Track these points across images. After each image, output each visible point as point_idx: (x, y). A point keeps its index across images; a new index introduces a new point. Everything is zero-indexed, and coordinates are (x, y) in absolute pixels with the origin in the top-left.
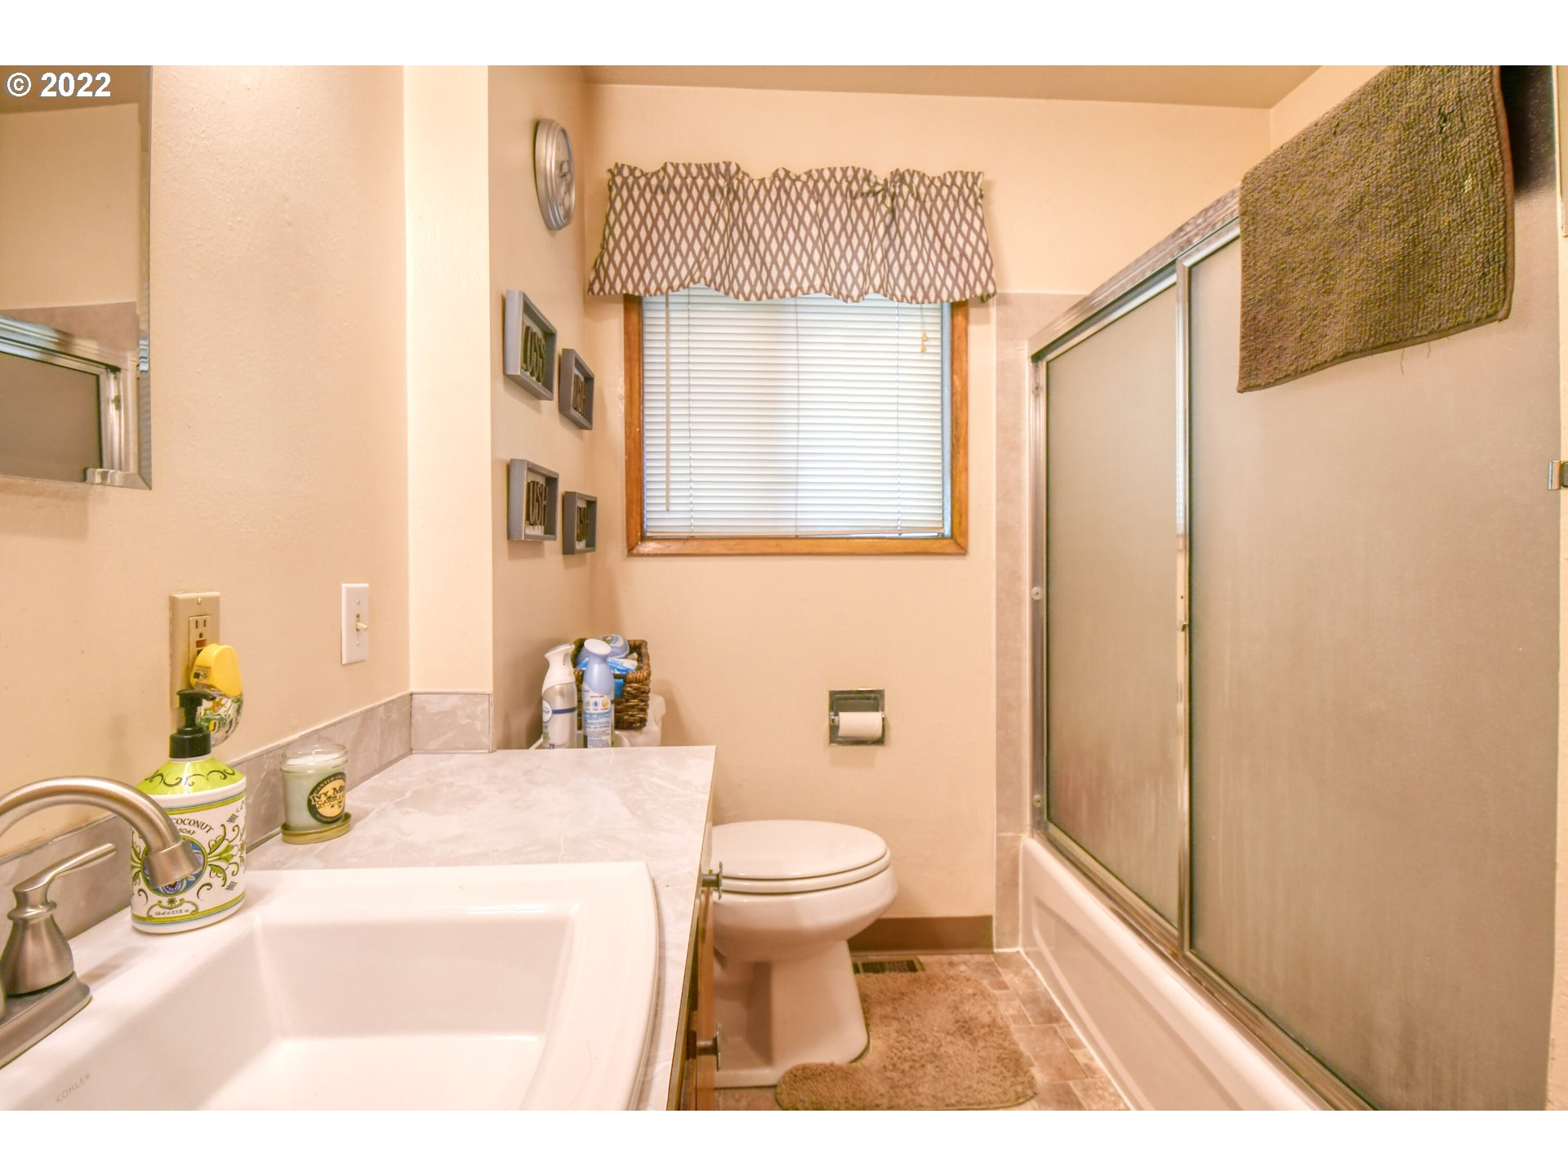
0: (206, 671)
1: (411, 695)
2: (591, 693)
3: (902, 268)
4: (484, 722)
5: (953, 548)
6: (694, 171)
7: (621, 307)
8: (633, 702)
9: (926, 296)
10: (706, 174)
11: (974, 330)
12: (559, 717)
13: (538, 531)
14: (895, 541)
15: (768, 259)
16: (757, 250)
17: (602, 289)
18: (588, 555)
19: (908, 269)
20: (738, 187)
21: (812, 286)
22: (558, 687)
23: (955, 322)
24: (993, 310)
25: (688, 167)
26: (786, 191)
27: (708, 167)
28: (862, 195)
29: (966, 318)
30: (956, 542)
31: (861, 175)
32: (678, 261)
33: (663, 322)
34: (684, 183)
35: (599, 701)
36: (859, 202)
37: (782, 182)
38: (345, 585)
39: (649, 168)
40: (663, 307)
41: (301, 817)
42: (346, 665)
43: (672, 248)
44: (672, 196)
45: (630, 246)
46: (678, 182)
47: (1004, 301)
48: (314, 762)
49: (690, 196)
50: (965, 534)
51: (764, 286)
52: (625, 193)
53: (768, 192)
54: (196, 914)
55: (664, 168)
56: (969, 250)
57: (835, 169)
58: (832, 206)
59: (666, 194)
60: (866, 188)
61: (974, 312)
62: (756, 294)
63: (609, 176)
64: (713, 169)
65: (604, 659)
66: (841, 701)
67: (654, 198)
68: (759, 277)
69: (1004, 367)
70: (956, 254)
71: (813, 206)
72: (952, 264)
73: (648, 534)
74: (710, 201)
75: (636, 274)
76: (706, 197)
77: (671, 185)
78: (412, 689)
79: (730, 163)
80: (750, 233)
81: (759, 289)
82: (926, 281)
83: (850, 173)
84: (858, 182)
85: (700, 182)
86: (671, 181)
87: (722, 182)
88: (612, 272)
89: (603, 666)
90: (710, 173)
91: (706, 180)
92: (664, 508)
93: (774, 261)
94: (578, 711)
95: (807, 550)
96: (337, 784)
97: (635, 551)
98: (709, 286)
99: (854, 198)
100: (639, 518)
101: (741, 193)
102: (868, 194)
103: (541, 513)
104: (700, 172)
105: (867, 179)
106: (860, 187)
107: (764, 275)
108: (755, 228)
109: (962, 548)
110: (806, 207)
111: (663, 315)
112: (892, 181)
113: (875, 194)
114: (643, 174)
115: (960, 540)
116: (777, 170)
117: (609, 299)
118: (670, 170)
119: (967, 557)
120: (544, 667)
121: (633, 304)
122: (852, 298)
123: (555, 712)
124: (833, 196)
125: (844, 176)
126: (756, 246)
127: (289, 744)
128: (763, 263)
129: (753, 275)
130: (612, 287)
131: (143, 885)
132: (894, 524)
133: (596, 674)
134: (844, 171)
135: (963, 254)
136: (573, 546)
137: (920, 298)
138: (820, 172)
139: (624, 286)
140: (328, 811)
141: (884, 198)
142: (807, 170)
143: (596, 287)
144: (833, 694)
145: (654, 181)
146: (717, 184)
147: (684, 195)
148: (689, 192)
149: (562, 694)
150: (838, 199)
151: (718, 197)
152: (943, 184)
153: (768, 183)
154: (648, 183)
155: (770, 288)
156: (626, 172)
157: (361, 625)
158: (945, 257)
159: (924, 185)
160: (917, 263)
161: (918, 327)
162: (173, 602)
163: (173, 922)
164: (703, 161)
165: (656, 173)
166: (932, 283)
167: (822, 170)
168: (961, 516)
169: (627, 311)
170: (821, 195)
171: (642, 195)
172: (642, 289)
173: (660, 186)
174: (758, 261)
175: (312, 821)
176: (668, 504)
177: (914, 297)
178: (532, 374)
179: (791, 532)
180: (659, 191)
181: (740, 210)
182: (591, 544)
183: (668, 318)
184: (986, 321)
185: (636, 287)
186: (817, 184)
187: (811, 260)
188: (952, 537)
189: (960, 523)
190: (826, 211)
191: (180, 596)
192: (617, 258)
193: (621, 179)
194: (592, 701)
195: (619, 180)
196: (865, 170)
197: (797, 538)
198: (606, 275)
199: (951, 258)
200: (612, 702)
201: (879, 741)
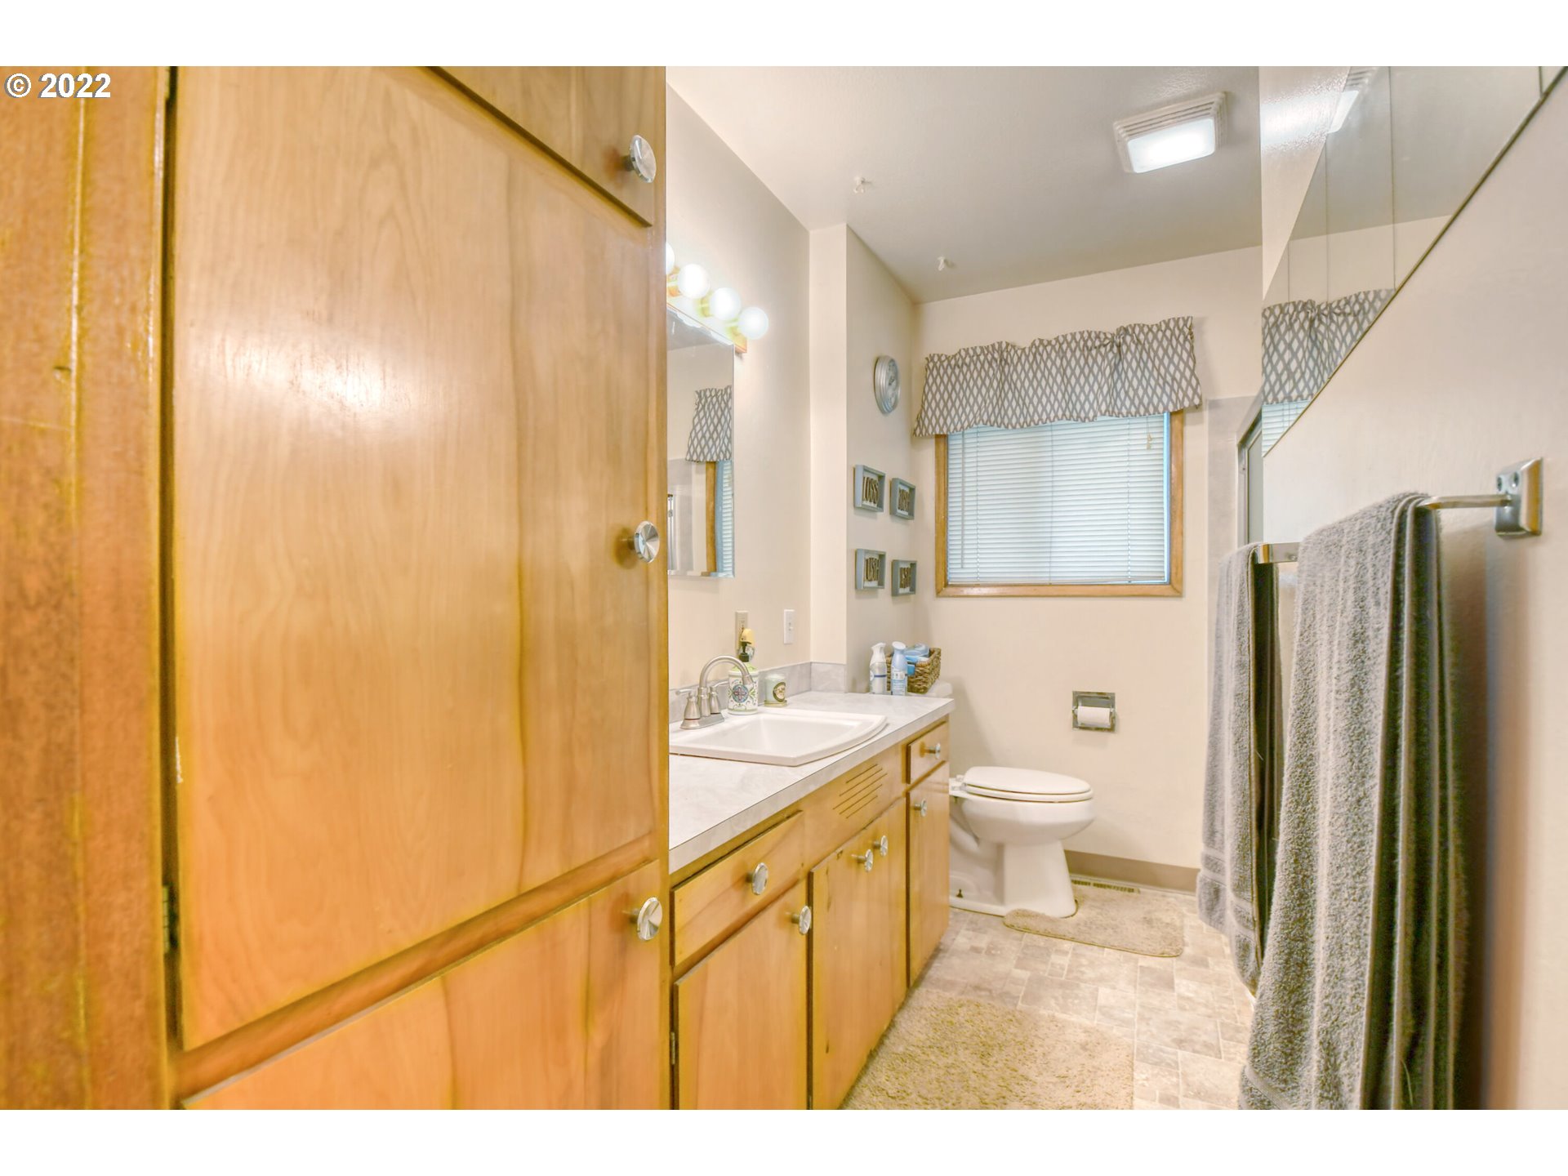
0: (745, 637)
1: (811, 663)
2: (895, 669)
3: (1127, 393)
4: (841, 678)
5: (1171, 592)
6: (979, 351)
7: (933, 440)
8: (920, 678)
9: (1147, 410)
10: (986, 352)
11: (1189, 430)
12: (877, 679)
13: (874, 584)
14: (1124, 587)
15: (1027, 401)
16: (1020, 395)
17: (921, 432)
18: (912, 596)
19: (1131, 393)
20: (1007, 357)
21: (1056, 416)
22: (877, 664)
23: (1173, 425)
24: (1206, 414)
25: (974, 349)
26: (1040, 354)
27: (987, 348)
28: (1096, 348)
29: (1183, 422)
30: (1173, 586)
31: (1093, 335)
32: (968, 409)
33: (960, 447)
34: (972, 360)
35: (899, 674)
36: (1094, 352)
37: (1037, 348)
38: (786, 610)
39: (950, 353)
40: (961, 437)
41: (771, 698)
42: (786, 644)
43: (964, 402)
44: (965, 369)
45: (937, 405)
46: (968, 360)
47: (1214, 405)
48: (776, 678)
49: (975, 367)
50: (1181, 581)
51: (1025, 418)
52: (935, 373)
53: (1027, 357)
54: (746, 710)
55: (959, 352)
56: (1178, 376)
57: (1075, 333)
58: (1073, 359)
59: (961, 368)
60: (1097, 343)
61: (1189, 417)
62: (1020, 424)
63: (926, 362)
64: (991, 349)
65: (902, 652)
66: (1082, 698)
67: (953, 372)
68: (1022, 412)
69: (1214, 455)
70: (1169, 379)
71: (1058, 362)
72: (1167, 386)
73: (950, 583)
74: (989, 368)
75: (941, 421)
76: (986, 366)
77: (964, 363)
78: (812, 661)
79: (1002, 342)
80: (1015, 385)
81: (1022, 420)
82: (1146, 401)
83: (1086, 335)
84: (1092, 340)
85: (982, 358)
86: (964, 360)
87: (996, 355)
88: (926, 422)
89: (902, 656)
90: (988, 352)
91: (986, 356)
92: (960, 566)
93: (1031, 402)
94: (887, 677)
95: (1055, 594)
96: (782, 686)
97: (940, 594)
98: (986, 424)
99: (1090, 350)
100: (943, 573)
101: (1009, 361)
102: (1100, 346)
103: (876, 574)
104: (982, 351)
105: (1098, 337)
106: (1094, 343)
107: (1025, 411)
108: (1018, 382)
109: (1178, 592)
110: (1054, 363)
111: (960, 442)
112: (1118, 334)
113: (1105, 346)
114: (947, 358)
115: (1176, 586)
116: (1034, 341)
117: (927, 437)
118: (963, 353)
119: (1184, 599)
120: (872, 653)
121: (942, 439)
122: (1089, 418)
123: (876, 676)
124: (1073, 352)
125: (1082, 337)
126: (1020, 393)
127: (767, 672)
128: (1024, 403)
129: (1018, 411)
130: (927, 431)
131: (732, 699)
132: (1125, 574)
133: (898, 659)
134: (1082, 333)
135: (1174, 379)
136: (897, 591)
137: (1142, 413)
138: (1065, 337)
139: (934, 429)
140: (780, 696)
141: (1112, 347)
142: (1056, 336)
143: (918, 432)
144: (1075, 693)
145: (953, 362)
146: (993, 357)
147: (972, 367)
148: (975, 365)
149: (879, 668)
150: (1078, 353)
151: (994, 365)
152: (1159, 329)
153: (1027, 351)
154: (949, 364)
155: (1029, 419)
156: (936, 359)
157: (791, 628)
158: (1161, 382)
159: (1143, 333)
160: (1138, 389)
161: (1145, 431)
162: (737, 614)
163: (740, 711)
164: (984, 344)
165: (955, 356)
166: (1151, 401)
167: (1066, 335)
168: (1177, 568)
169: (937, 443)
170: (1065, 353)
171: (945, 372)
172: (945, 430)
173: (956, 364)
174: (1021, 402)
175: (774, 699)
176: (962, 564)
177: (1138, 412)
178: (870, 501)
179: (1046, 581)
180: (956, 368)
181: (1009, 371)
182: (913, 590)
183: (963, 444)
184: (1201, 422)
185: (941, 429)
186: (1061, 345)
187: (1056, 399)
188: (1170, 582)
189: (1176, 574)
190: (1069, 363)
191: (739, 612)
192: (930, 413)
193: (934, 364)
194: (895, 673)
195: (931, 365)
196: (1095, 332)
197: (1050, 585)
198: (924, 424)
199: (1165, 382)
200: (906, 675)
201: (1112, 729)
